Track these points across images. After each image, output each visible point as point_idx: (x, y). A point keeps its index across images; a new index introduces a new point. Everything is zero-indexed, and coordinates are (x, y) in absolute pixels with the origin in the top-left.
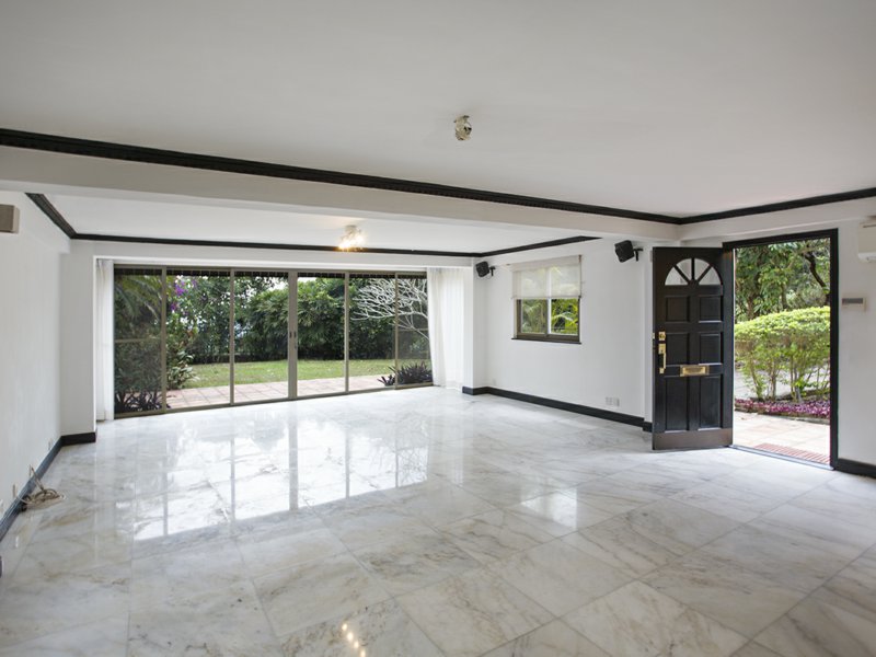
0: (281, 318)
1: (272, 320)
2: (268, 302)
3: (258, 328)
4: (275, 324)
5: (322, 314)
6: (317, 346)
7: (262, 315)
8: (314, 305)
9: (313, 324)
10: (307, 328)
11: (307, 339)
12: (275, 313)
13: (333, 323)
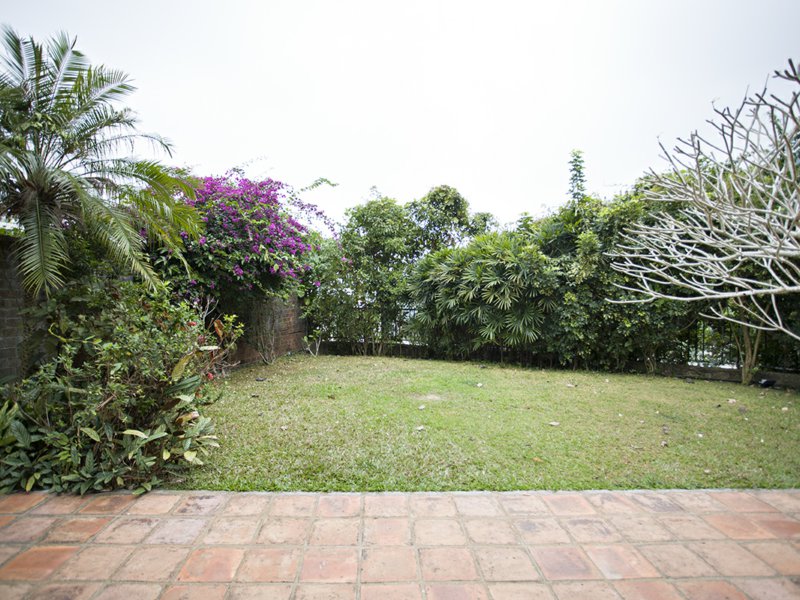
0: (461, 293)
1: (448, 295)
2: (443, 267)
3: (430, 307)
4: (452, 303)
5: (530, 288)
6: (521, 345)
7: (434, 287)
8: (517, 270)
9: (515, 305)
10: (503, 312)
11: (504, 330)
12: (451, 284)
13: (551, 304)
